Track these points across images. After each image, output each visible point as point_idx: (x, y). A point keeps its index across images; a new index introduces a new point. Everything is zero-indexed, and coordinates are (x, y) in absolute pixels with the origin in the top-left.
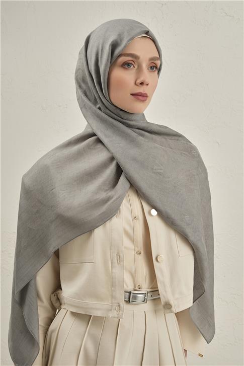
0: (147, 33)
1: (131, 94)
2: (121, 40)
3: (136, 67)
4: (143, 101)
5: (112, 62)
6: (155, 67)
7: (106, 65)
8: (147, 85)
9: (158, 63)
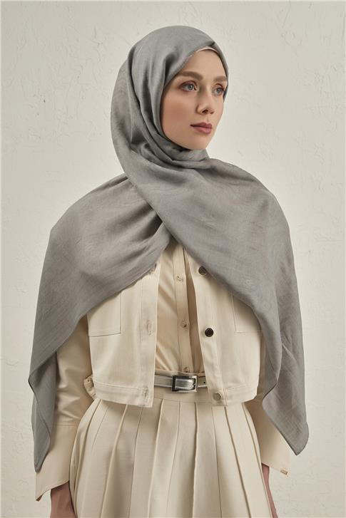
0: (212, 44)
1: (192, 125)
2: (178, 55)
3: (198, 89)
4: (207, 134)
5: (167, 83)
6: (221, 90)
7: (159, 87)
8: (212, 113)
9: (225, 84)
